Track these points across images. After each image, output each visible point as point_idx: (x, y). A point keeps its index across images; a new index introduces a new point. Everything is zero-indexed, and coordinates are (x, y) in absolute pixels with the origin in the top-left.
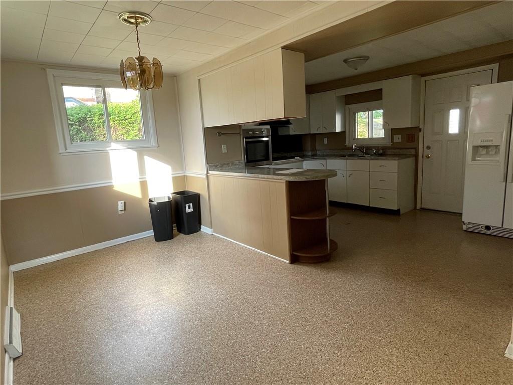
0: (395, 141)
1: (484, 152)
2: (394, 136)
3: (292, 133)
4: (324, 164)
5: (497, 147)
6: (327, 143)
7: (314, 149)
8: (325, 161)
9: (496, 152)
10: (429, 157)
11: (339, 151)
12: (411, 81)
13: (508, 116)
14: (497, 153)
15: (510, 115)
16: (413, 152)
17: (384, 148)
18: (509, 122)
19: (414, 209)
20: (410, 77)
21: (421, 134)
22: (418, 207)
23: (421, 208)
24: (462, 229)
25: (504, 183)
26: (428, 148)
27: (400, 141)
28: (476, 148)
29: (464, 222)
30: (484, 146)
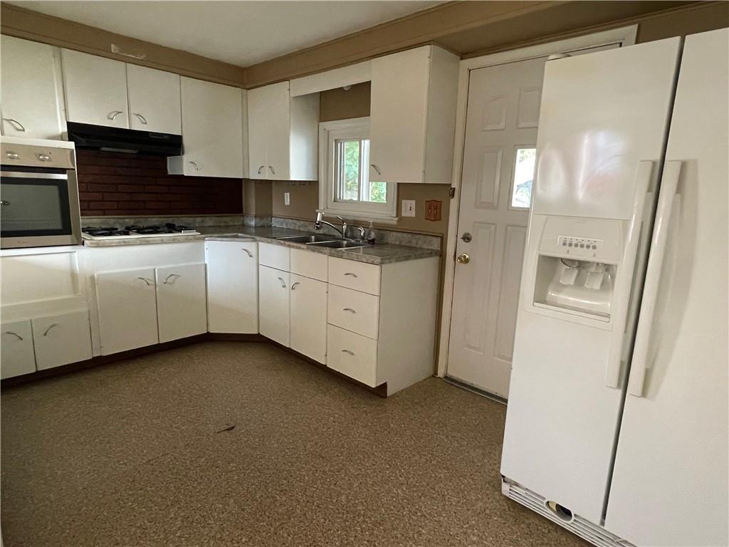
0: (403, 215)
1: (569, 278)
2: (404, 202)
3: (188, 171)
4: (253, 251)
5: (608, 268)
6: (289, 204)
7: (265, 214)
8: (254, 244)
9: (603, 284)
10: (467, 261)
11: (307, 223)
12: (427, 61)
13: (650, 165)
14: (607, 286)
15: (654, 163)
16: (435, 244)
17: (382, 229)
18: (649, 190)
19: (433, 376)
20: (426, 50)
21: (453, 202)
22: (441, 374)
23: (446, 377)
24: (500, 491)
25: (620, 392)
26: (467, 238)
27: (413, 214)
28: (549, 265)
29: (504, 477)
30: (573, 261)
